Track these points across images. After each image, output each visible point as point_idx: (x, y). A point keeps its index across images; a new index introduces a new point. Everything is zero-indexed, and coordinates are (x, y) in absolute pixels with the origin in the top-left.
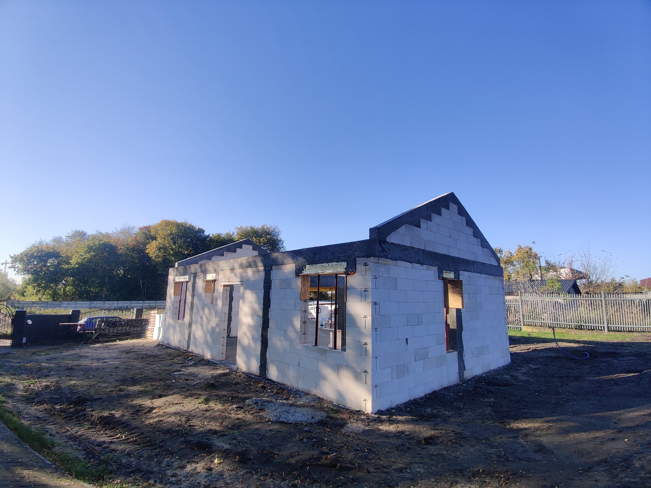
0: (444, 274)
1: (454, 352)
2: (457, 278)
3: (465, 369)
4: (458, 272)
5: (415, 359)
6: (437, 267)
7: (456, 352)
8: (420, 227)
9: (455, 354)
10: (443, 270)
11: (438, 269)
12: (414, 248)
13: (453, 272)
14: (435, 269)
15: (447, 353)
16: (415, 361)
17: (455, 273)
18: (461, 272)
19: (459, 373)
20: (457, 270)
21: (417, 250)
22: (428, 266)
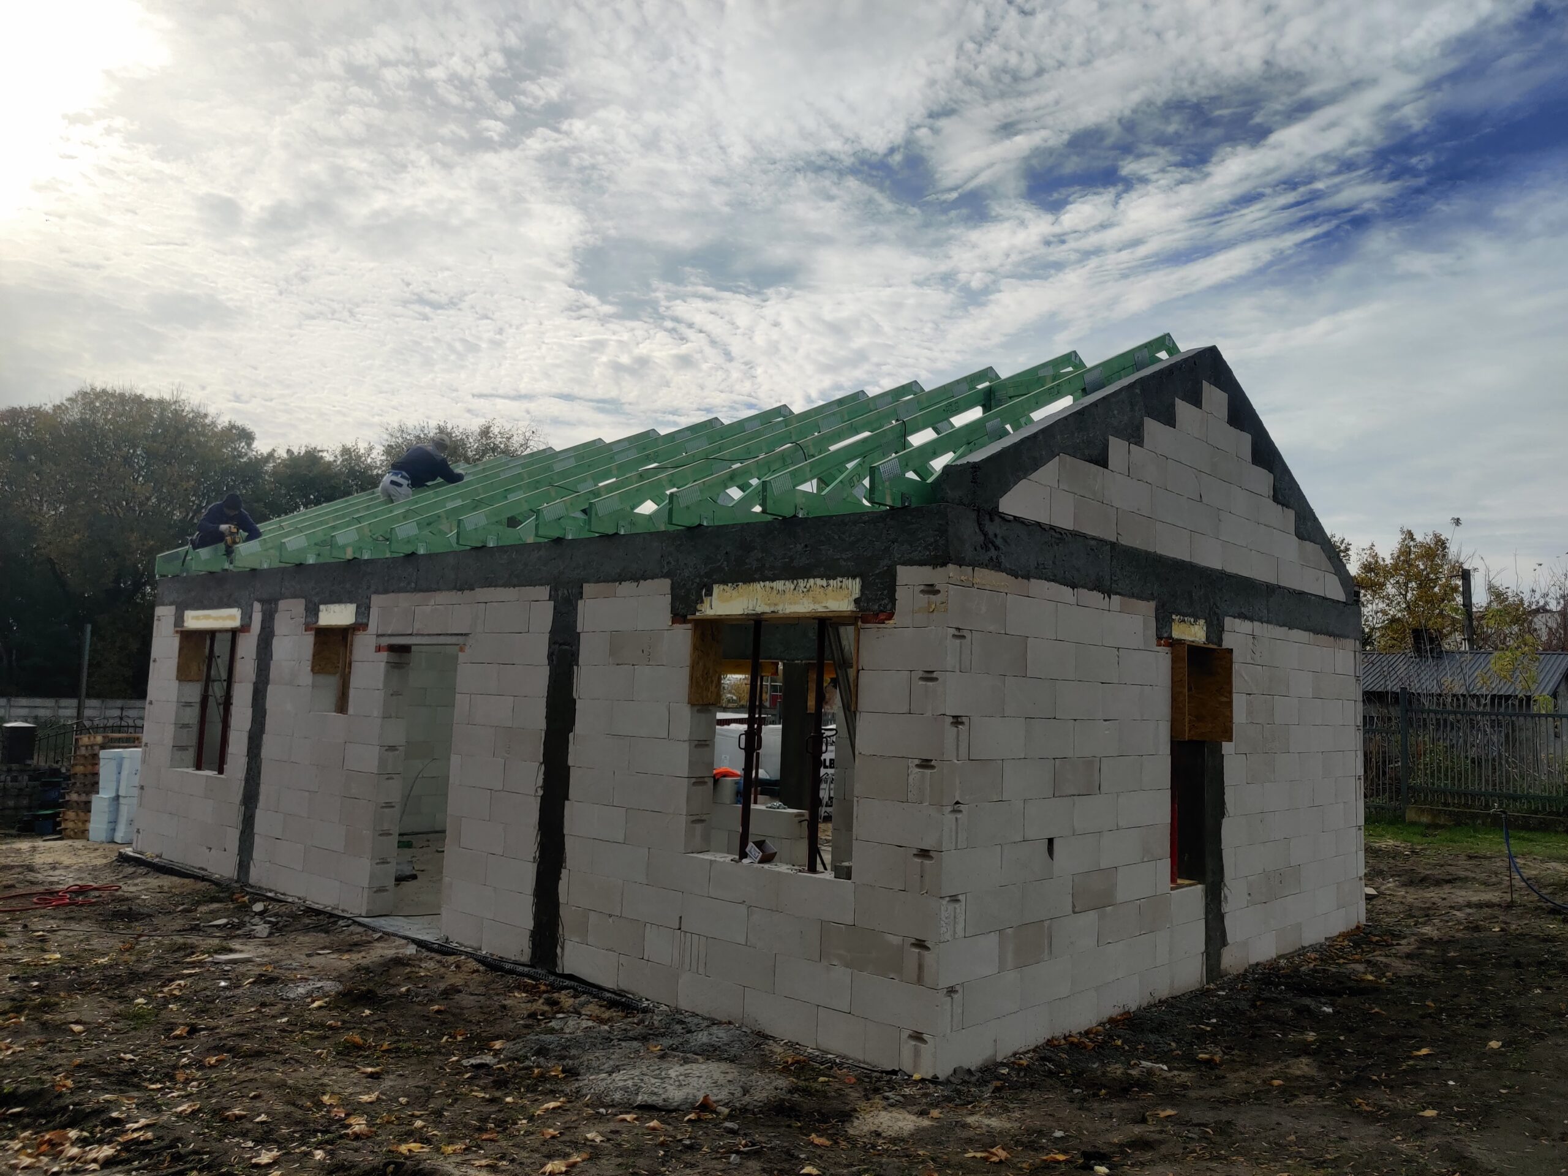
0: (1175, 626)
1: (1190, 885)
2: (1215, 640)
3: (1224, 943)
4: (1218, 619)
5: (1074, 906)
6: (1152, 604)
7: (1200, 887)
8: (1105, 465)
9: (1194, 894)
10: (1172, 613)
11: (1157, 610)
12: (1085, 536)
13: (1202, 622)
14: (1148, 608)
15: (1172, 889)
16: (1074, 912)
17: (1209, 625)
18: (1228, 621)
19: (1207, 953)
20: (1215, 613)
21: (1093, 543)
22: (1126, 599)
